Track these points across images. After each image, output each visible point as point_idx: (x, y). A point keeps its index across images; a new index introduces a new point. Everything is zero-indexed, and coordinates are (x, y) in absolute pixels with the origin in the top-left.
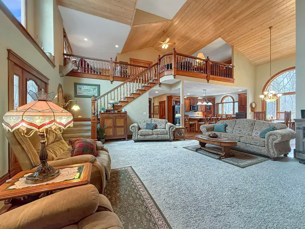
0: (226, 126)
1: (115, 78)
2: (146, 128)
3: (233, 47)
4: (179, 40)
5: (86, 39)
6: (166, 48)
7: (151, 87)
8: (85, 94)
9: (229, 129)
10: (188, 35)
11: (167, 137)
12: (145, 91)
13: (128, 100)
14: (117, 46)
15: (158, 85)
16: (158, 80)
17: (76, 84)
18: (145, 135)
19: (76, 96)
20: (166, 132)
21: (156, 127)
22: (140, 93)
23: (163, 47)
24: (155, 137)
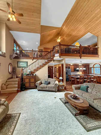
0: (88, 87)
1: (34, 58)
4: (66, 36)
5: (24, 42)
6: (59, 41)
7: (49, 62)
8: (21, 66)
11: (54, 89)
12: (46, 64)
14: (37, 43)
15: (53, 61)
16: (53, 58)
17: (18, 62)
18: (42, 88)
19: (18, 67)
20: (53, 87)
21: (49, 83)
23: (58, 41)
24: (47, 89)
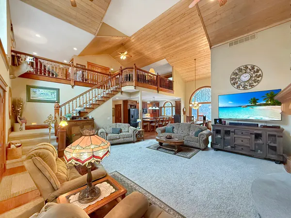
0: (173, 128)
1: (76, 83)
2: (113, 133)
3: (173, 67)
4: (134, 53)
5: (38, 35)
6: (124, 59)
7: (114, 95)
8: (41, 98)
9: (175, 130)
10: (142, 51)
11: (132, 139)
12: (109, 98)
13: (94, 107)
14: (75, 49)
15: (120, 93)
16: (120, 88)
18: (113, 140)
20: (130, 135)
21: (121, 131)
22: (105, 100)
23: (121, 58)
24: (121, 140)
